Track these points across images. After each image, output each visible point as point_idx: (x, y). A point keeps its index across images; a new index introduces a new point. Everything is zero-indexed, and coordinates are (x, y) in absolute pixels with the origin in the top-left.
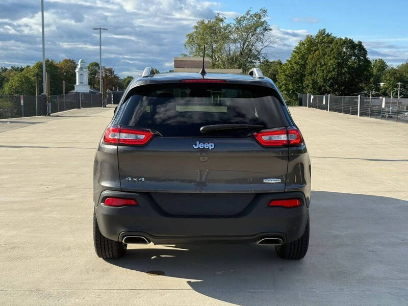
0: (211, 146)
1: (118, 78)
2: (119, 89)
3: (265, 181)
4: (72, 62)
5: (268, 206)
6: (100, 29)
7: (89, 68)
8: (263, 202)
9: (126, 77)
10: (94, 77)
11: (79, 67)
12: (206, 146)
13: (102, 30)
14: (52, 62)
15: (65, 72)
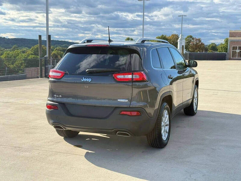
0: (89, 80)
1: (203, 44)
2: (205, 51)
3: (118, 100)
4: (176, 36)
5: (120, 114)
6: (182, 16)
7: (186, 39)
8: (117, 111)
9: (211, 44)
10: (189, 44)
11: (180, 38)
12: (87, 80)
13: (183, 16)
14: (165, 36)
15: (172, 42)
